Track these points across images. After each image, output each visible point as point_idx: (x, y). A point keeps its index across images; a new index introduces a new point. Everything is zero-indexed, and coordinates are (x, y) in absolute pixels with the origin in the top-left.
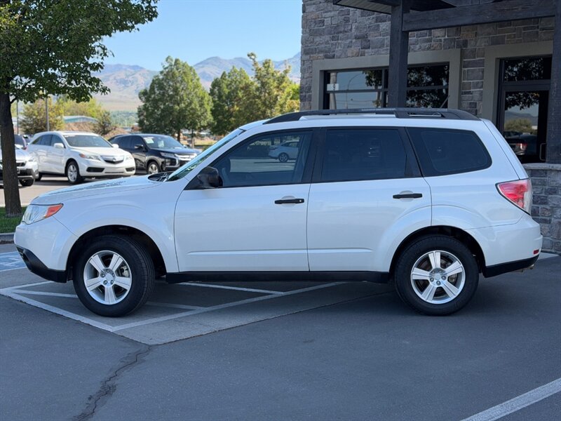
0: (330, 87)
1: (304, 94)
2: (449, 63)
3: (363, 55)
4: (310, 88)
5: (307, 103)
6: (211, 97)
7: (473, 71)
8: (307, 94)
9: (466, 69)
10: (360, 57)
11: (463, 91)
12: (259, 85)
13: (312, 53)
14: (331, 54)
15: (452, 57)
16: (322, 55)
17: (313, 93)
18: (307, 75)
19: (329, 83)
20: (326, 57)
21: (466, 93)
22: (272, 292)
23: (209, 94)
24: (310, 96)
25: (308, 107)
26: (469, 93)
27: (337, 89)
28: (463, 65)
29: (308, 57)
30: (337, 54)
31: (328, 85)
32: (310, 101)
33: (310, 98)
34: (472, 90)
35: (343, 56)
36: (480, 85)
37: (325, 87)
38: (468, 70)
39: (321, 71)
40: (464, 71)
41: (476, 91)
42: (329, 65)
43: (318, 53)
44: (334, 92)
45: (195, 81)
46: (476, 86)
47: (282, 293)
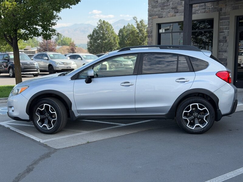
0: (161, 31)
1: (149, 34)
2: (213, 18)
3: (175, 16)
4: (152, 32)
5: (151, 38)
6: (119, 37)
7: (224, 22)
8: (151, 34)
9: (221, 21)
10: (174, 17)
11: (220, 31)
12: (138, 31)
13: (153, 16)
14: (161, 16)
15: (215, 16)
16: (157, 16)
17: (153, 34)
18: (150, 26)
19: (160, 29)
20: (159, 17)
21: (221, 32)
22: (120, 124)
23: (118, 36)
24: (152, 35)
25: (151, 40)
26: (223, 32)
27: (164, 31)
28: (220, 19)
29: (151, 17)
30: (164, 16)
31: (160, 30)
32: (152, 37)
33: (152, 36)
34: (224, 31)
35: (166, 17)
36: (228, 28)
37: (159, 31)
38: (222, 22)
39: (157, 24)
40: (221, 22)
41: (226, 31)
42: (160, 21)
43: (155, 16)
44: (163, 33)
45: (112, 30)
46: (226, 29)
47: (125, 125)
